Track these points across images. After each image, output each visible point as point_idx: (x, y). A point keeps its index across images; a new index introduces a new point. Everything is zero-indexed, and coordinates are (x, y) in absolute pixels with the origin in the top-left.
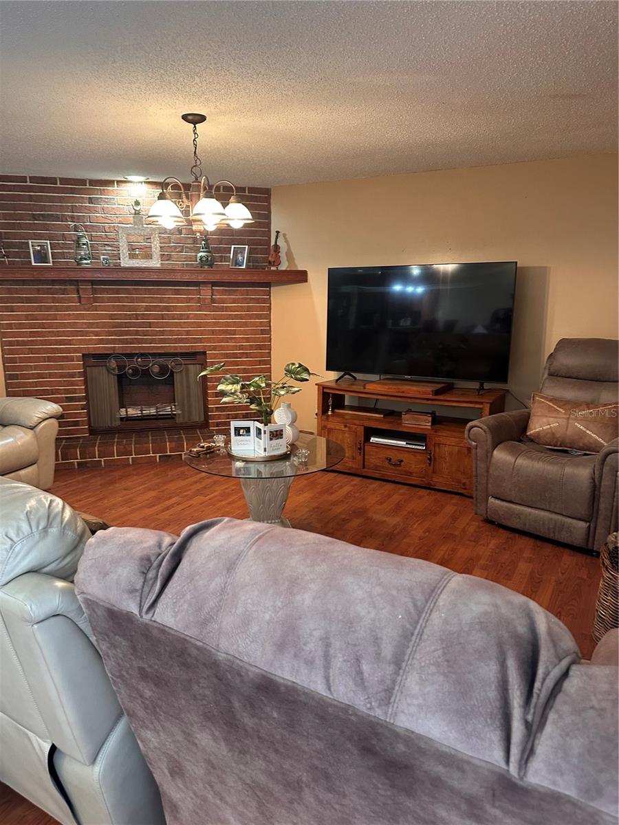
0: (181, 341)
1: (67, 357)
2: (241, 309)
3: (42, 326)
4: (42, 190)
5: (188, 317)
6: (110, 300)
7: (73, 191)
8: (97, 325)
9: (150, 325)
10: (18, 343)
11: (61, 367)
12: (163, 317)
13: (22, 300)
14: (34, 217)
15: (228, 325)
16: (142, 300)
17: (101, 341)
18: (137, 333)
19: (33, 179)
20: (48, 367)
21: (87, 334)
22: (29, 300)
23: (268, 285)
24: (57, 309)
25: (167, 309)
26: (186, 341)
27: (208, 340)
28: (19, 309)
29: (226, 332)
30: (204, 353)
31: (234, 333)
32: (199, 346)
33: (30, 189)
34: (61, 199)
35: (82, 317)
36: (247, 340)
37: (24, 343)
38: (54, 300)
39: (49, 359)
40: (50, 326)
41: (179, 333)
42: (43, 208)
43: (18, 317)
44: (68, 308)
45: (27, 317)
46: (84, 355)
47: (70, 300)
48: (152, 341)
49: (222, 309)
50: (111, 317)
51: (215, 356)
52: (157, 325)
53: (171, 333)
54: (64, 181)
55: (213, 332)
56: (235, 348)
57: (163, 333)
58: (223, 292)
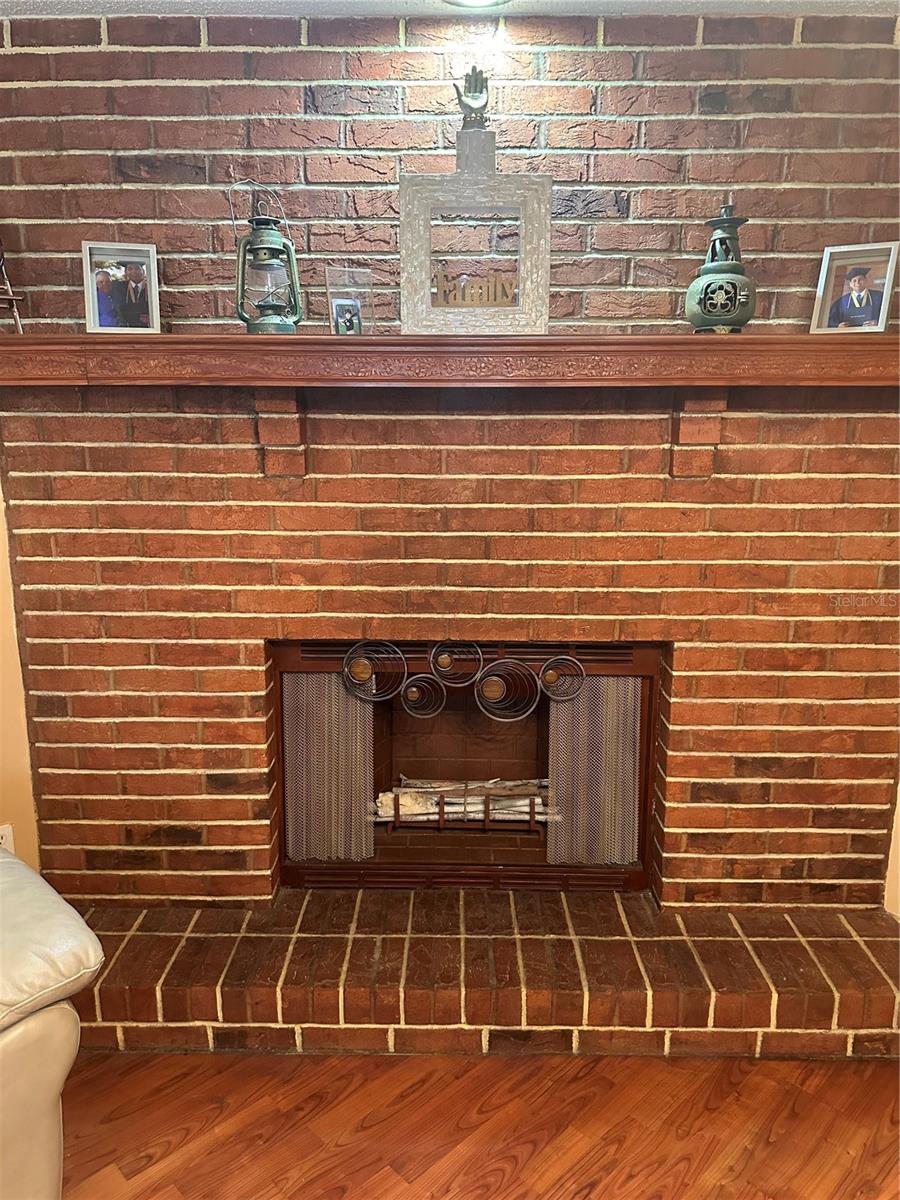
0: (586, 603)
1: (217, 650)
2: (822, 491)
3: (142, 546)
4: (149, 66)
5: (620, 520)
6: (361, 462)
7: (250, 66)
8: (317, 547)
9: (487, 548)
10: (67, 601)
11: (193, 682)
12: (532, 521)
13: (78, 459)
14: (122, 169)
15: (762, 549)
16: (466, 463)
17: (328, 601)
18: (441, 574)
19: (121, 30)
20: (157, 680)
21: (283, 574)
22: (100, 460)
24: (189, 490)
25: (550, 491)
26: (606, 603)
27: (686, 603)
28: (69, 488)
29: (754, 576)
30: (665, 647)
31: (782, 577)
32: (647, 624)
33: (110, 66)
34: (210, 100)
35: (265, 517)
36: (829, 605)
37: (85, 601)
38: (181, 460)
39: (163, 655)
40: (167, 546)
41: (582, 577)
42: (150, 135)
43: (67, 516)
44: (222, 489)
45: (94, 517)
46: (271, 644)
47: (230, 461)
48: (487, 603)
49: (747, 492)
50: (365, 520)
51: (703, 660)
52: (511, 548)
53: (557, 576)
54: (226, 29)
55: (705, 575)
56: (780, 631)
57: (526, 575)
58: (751, 431)
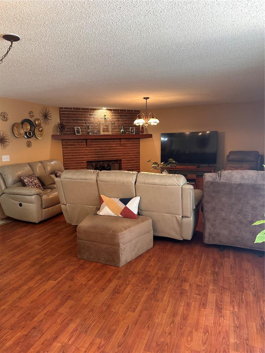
0: (114, 156)
1: (82, 162)
2: (131, 146)
3: (75, 153)
4: (76, 112)
5: (117, 149)
6: (95, 145)
7: (85, 112)
8: (91, 152)
9: (106, 152)
10: (68, 158)
11: (81, 166)
12: (109, 149)
13: (70, 145)
14: (74, 120)
15: (127, 151)
16: (104, 144)
17: (92, 157)
18: (102, 154)
19: (74, 108)
20: (77, 166)
21: (88, 155)
22: (72, 145)
23: (139, 139)
24: (80, 147)
25: (111, 147)
26: (116, 156)
27: (122, 156)
28: (69, 148)
29: (127, 153)
30: (121, 160)
31: (129, 153)
32: (119, 158)
33: (73, 111)
34: (82, 115)
35: (87, 150)
36: (133, 156)
37: (70, 158)
38: (79, 145)
39: (77, 163)
40: (78, 153)
41: (114, 154)
42: (76, 117)
43: (68, 150)
44: (83, 147)
45: (71, 150)
46: (87, 162)
47: (84, 145)
48: (106, 157)
49: (126, 146)
50: (95, 150)
51: (124, 161)
52: (108, 152)
53: (112, 154)
54: (83, 109)
55: (124, 153)
56: (129, 158)
57: (109, 154)
58: (126, 141)
